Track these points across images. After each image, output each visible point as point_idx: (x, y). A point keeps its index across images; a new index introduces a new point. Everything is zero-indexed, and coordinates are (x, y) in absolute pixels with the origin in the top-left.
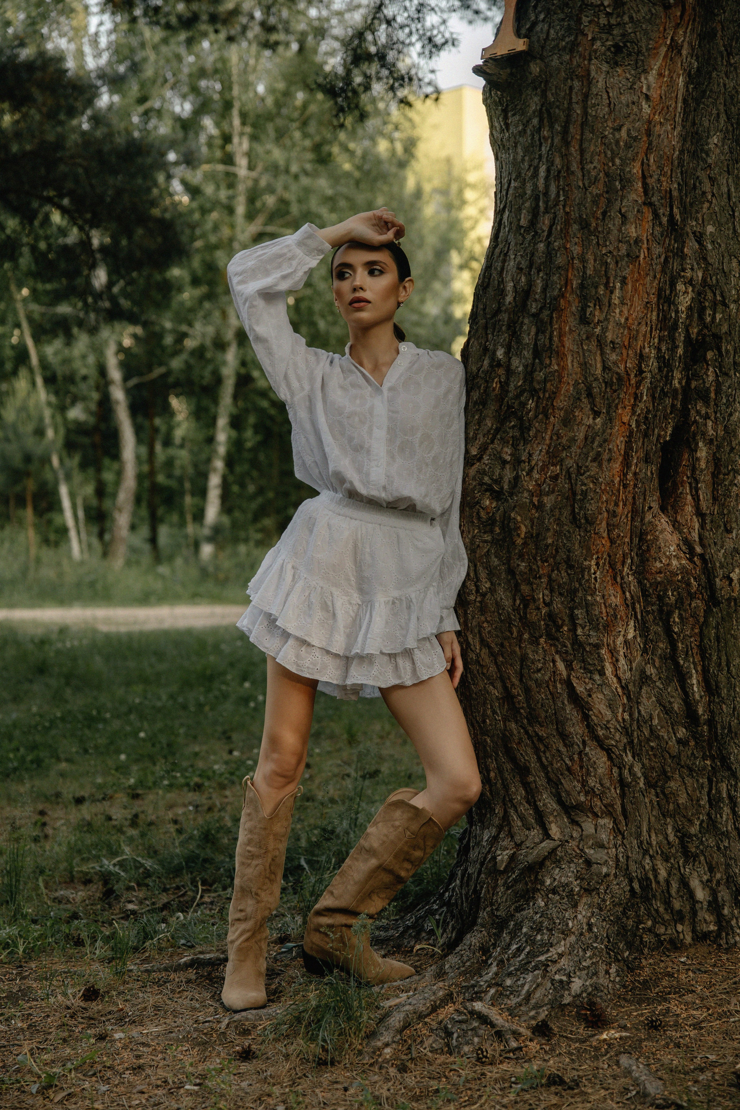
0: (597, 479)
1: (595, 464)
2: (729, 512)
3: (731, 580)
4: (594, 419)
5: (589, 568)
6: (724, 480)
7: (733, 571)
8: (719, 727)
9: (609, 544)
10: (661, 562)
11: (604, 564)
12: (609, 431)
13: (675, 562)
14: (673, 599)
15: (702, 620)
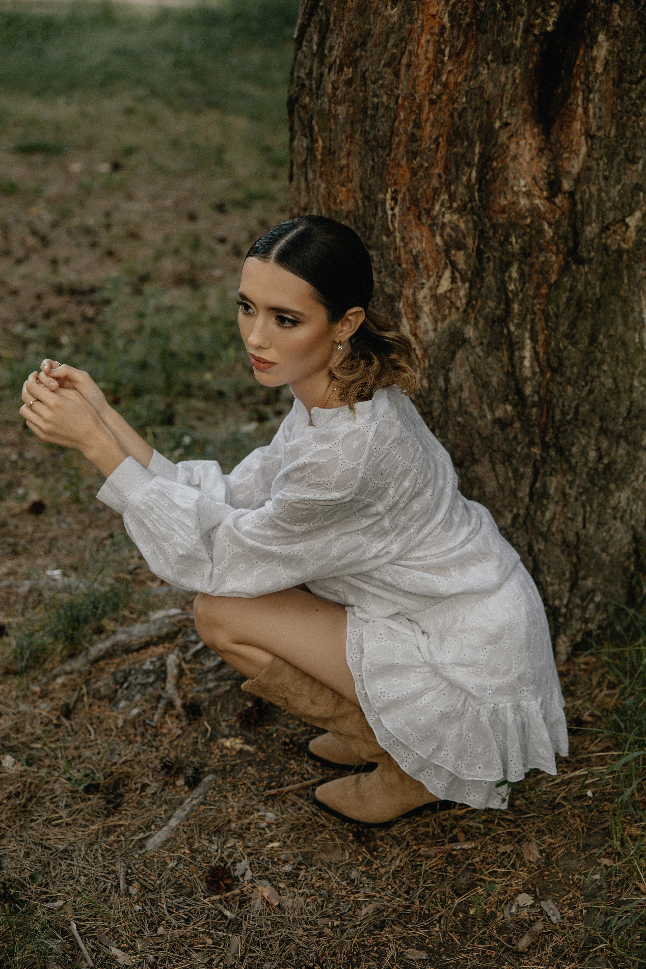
0: (392, 91)
1: (389, 70)
2: (635, 135)
3: (627, 226)
4: (392, 8)
5: (384, 201)
6: (629, 91)
7: (631, 213)
8: (558, 412)
9: (408, 175)
10: (506, 198)
11: (404, 199)
12: (408, 26)
13: (524, 202)
14: (517, 247)
15: (554, 278)
